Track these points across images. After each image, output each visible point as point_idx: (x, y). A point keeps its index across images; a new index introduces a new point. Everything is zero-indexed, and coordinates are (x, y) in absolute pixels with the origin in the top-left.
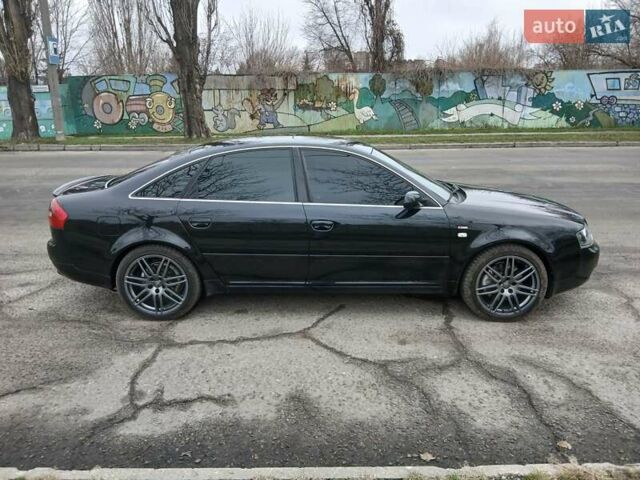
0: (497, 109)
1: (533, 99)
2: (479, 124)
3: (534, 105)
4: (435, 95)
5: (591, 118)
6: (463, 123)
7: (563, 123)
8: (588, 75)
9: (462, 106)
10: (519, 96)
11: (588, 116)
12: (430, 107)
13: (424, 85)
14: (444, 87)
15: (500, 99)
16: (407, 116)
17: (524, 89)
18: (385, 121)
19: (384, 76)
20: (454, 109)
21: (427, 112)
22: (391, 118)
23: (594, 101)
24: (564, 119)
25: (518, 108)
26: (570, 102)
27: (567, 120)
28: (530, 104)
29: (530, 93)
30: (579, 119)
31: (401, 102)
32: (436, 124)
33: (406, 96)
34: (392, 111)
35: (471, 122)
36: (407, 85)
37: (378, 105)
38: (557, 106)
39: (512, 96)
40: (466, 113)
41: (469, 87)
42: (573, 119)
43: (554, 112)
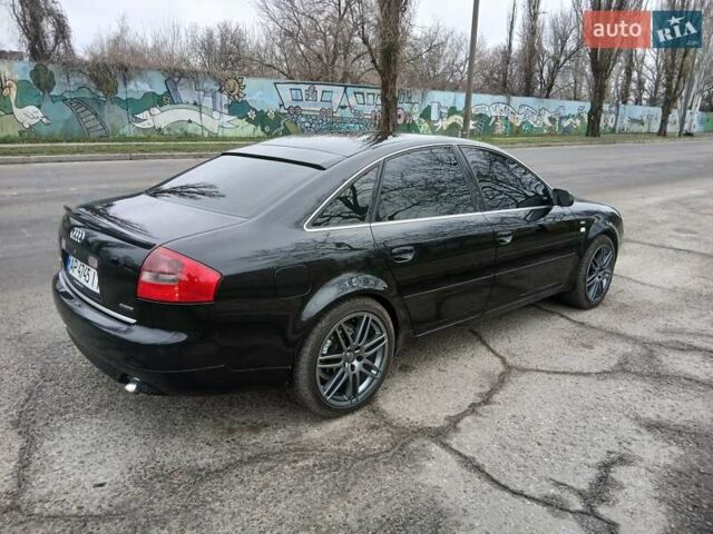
0: (193, 115)
1: (229, 106)
2: (178, 131)
3: (230, 114)
4: (121, 94)
5: (283, 128)
6: (160, 129)
7: (259, 132)
8: (275, 84)
9: (155, 111)
10: (214, 103)
11: (280, 126)
12: (118, 110)
13: (108, 82)
14: (131, 86)
15: (195, 104)
16: (90, 120)
17: (218, 94)
18: (61, 126)
19: (50, 67)
20: (147, 112)
21: (113, 115)
22: (67, 122)
23: (283, 111)
24: (259, 128)
25: (216, 115)
26: (262, 111)
27: (263, 130)
28: (226, 111)
29: (225, 99)
30: (273, 128)
31: (80, 102)
32: (128, 130)
33: (86, 94)
34: (68, 113)
35: (169, 129)
36: (85, 80)
37: (47, 104)
38: (252, 115)
39: (207, 102)
40: (162, 118)
41: (160, 89)
42: (267, 129)
43: (249, 120)
